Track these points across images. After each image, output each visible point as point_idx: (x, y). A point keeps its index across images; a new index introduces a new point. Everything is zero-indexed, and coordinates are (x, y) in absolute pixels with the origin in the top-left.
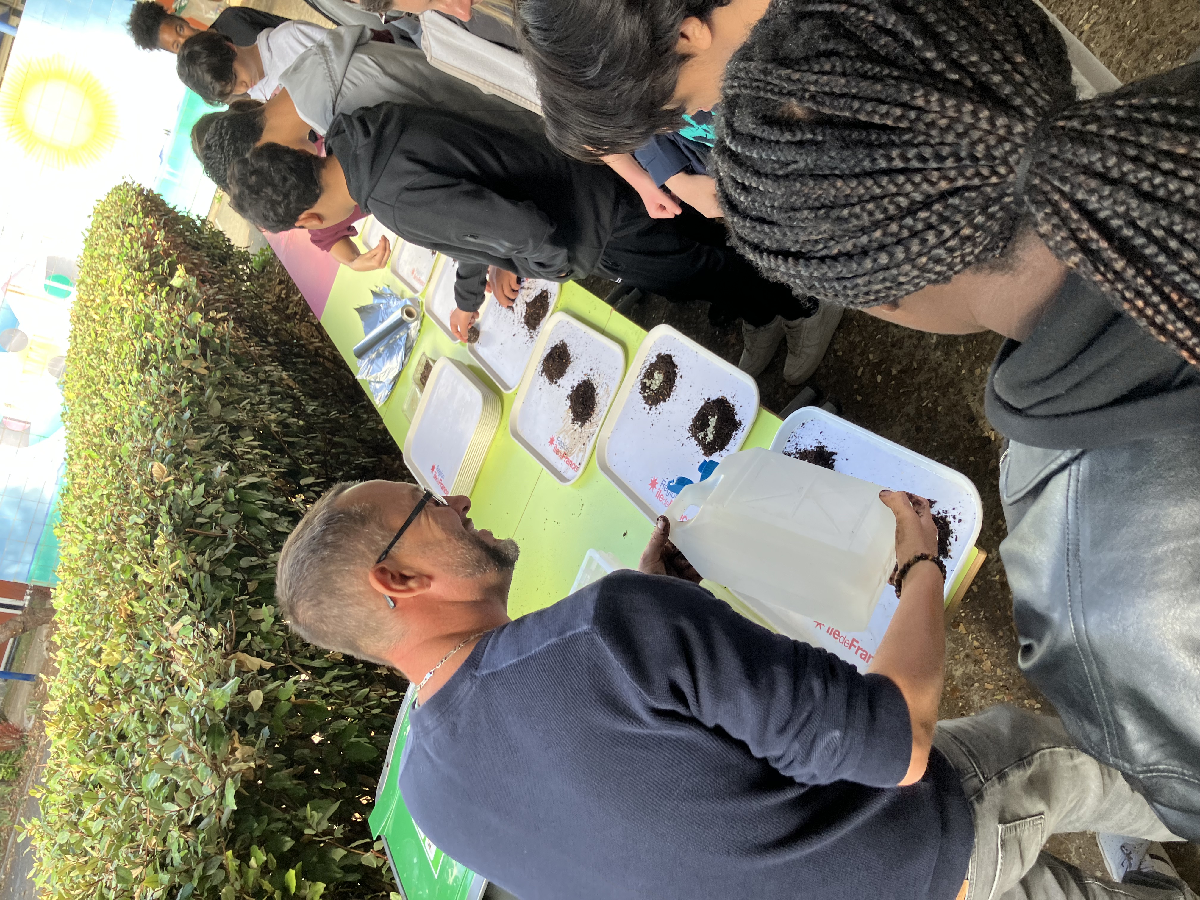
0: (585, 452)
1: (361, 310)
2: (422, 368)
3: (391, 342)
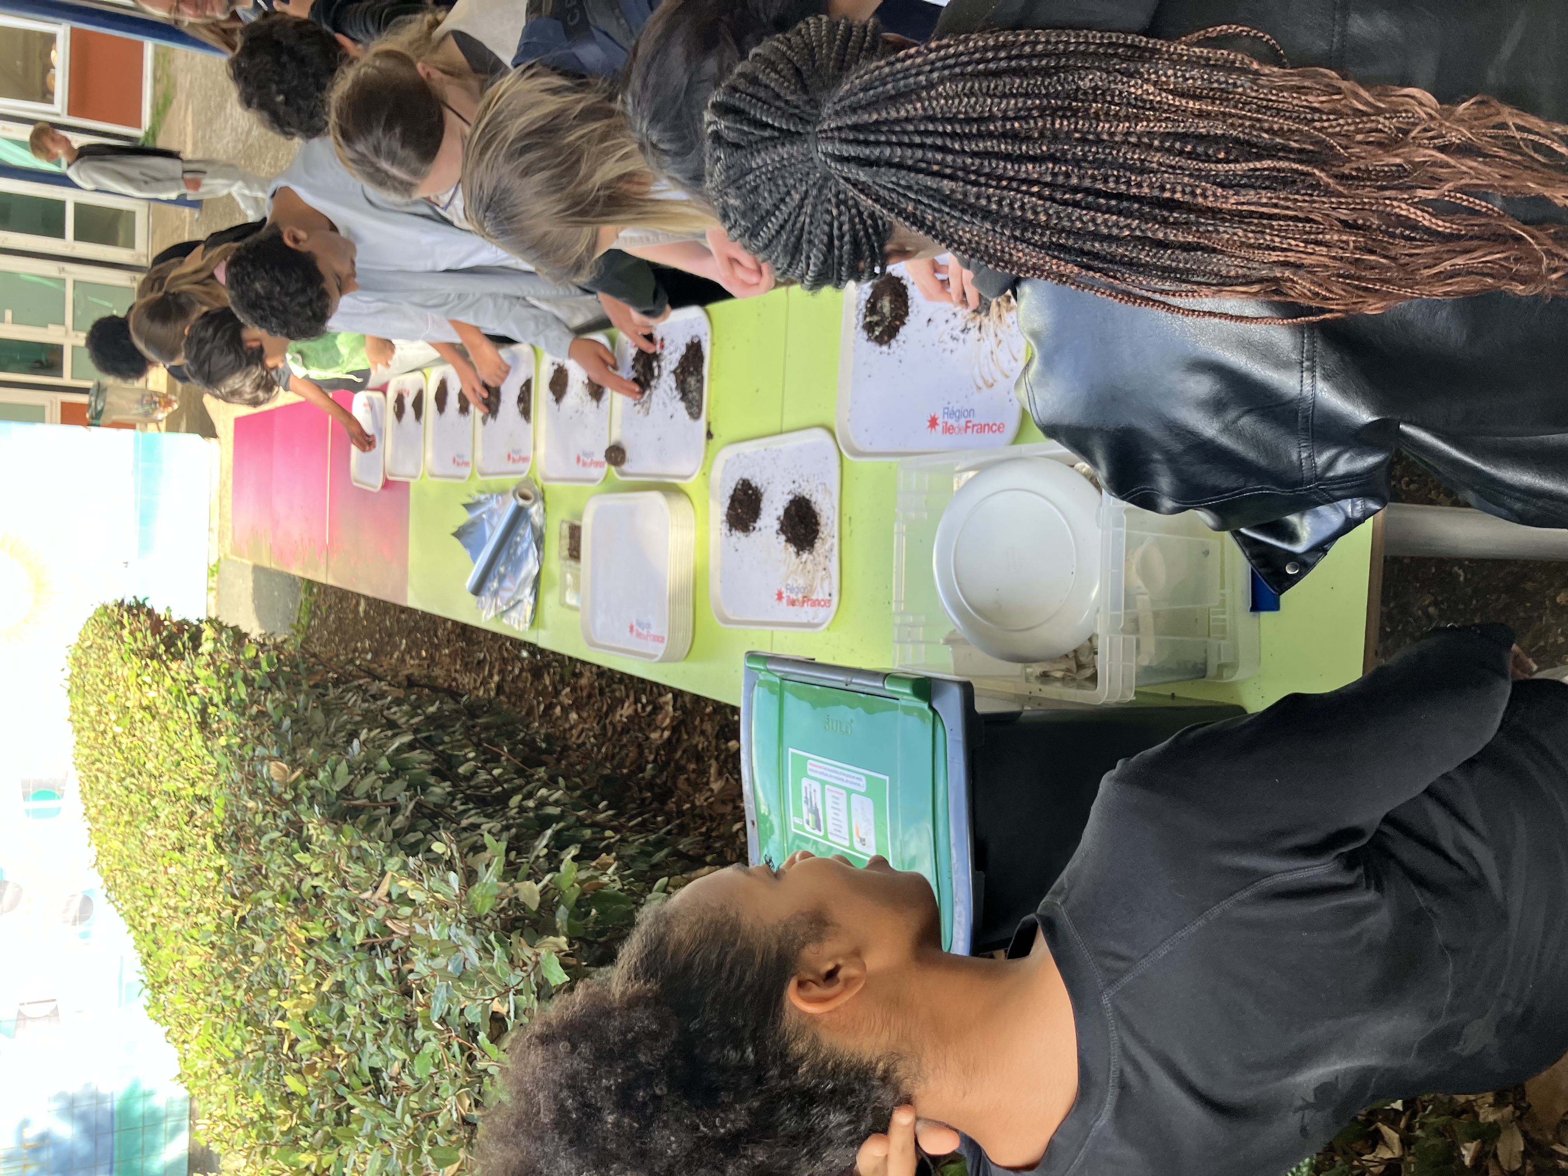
0: (830, 577)
1: (459, 534)
2: (566, 542)
3: (512, 551)
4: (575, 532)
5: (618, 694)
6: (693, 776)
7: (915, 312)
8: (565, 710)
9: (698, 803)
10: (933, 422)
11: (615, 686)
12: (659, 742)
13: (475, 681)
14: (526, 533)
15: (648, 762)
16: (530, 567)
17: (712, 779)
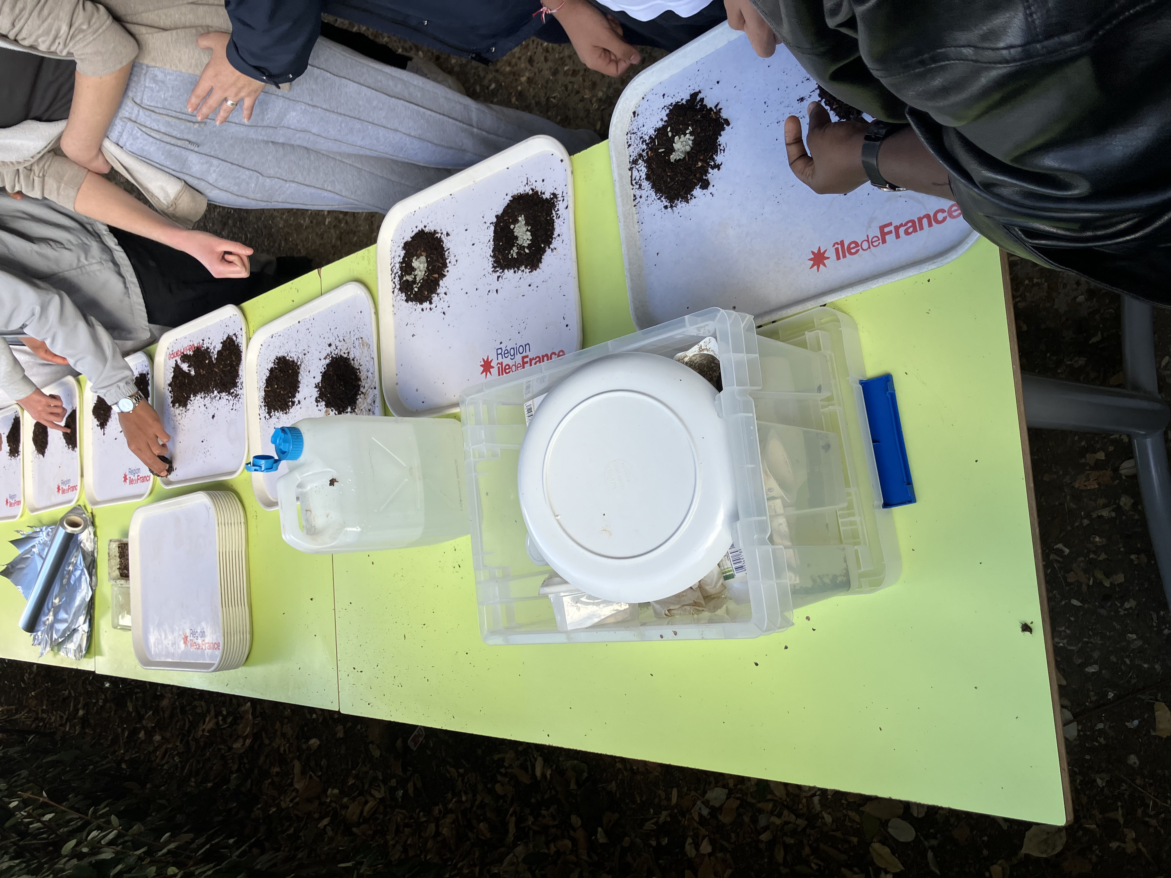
1: (7, 572)
2: (116, 562)
3: (65, 581)
4: (123, 549)
5: (199, 710)
6: (276, 779)
7: (453, 262)
8: (150, 734)
9: (283, 805)
10: (487, 366)
11: (196, 703)
12: (242, 751)
13: (61, 717)
14: (77, 559)
15: (232, 772)
16: (83, 593)
17: (295, 780)
